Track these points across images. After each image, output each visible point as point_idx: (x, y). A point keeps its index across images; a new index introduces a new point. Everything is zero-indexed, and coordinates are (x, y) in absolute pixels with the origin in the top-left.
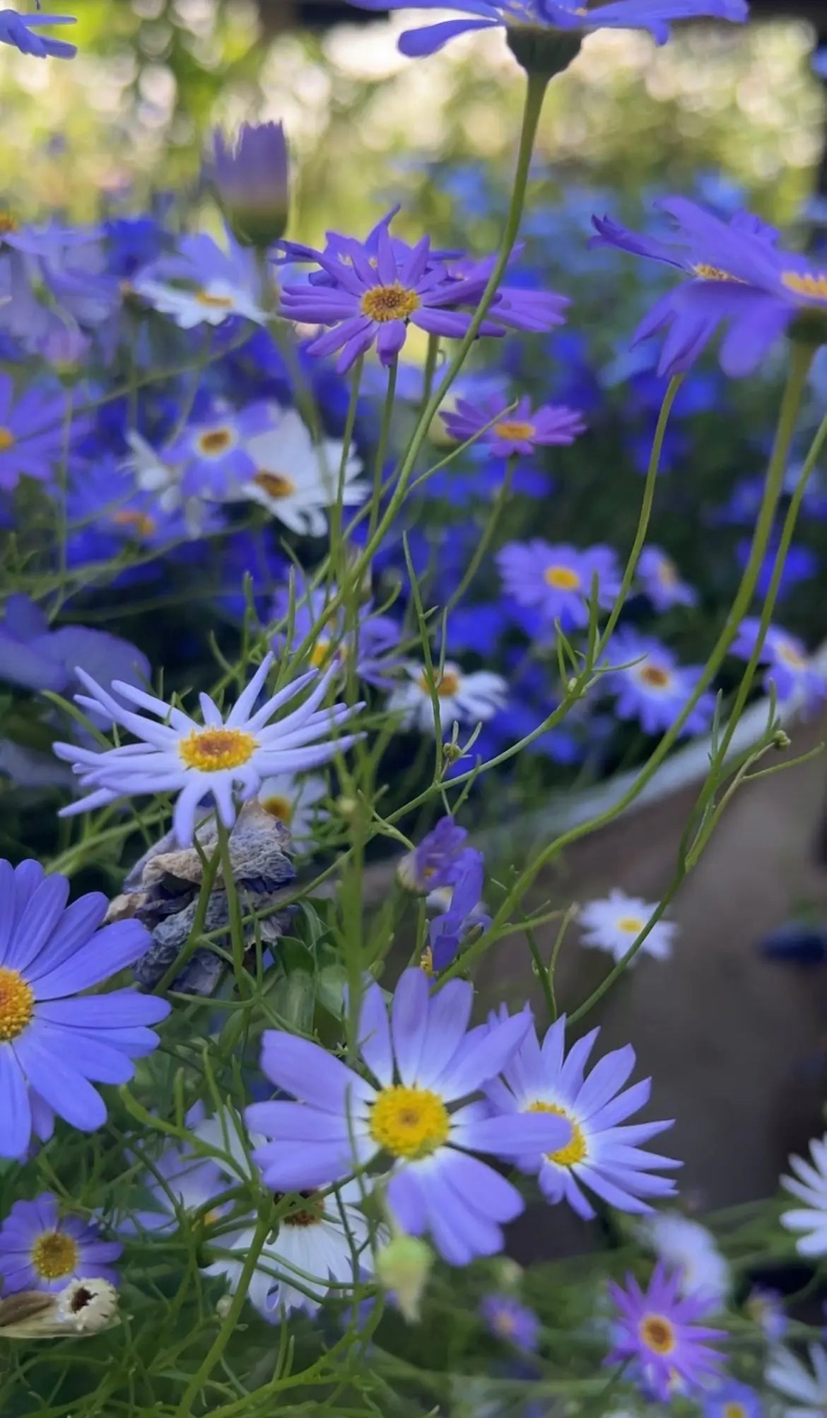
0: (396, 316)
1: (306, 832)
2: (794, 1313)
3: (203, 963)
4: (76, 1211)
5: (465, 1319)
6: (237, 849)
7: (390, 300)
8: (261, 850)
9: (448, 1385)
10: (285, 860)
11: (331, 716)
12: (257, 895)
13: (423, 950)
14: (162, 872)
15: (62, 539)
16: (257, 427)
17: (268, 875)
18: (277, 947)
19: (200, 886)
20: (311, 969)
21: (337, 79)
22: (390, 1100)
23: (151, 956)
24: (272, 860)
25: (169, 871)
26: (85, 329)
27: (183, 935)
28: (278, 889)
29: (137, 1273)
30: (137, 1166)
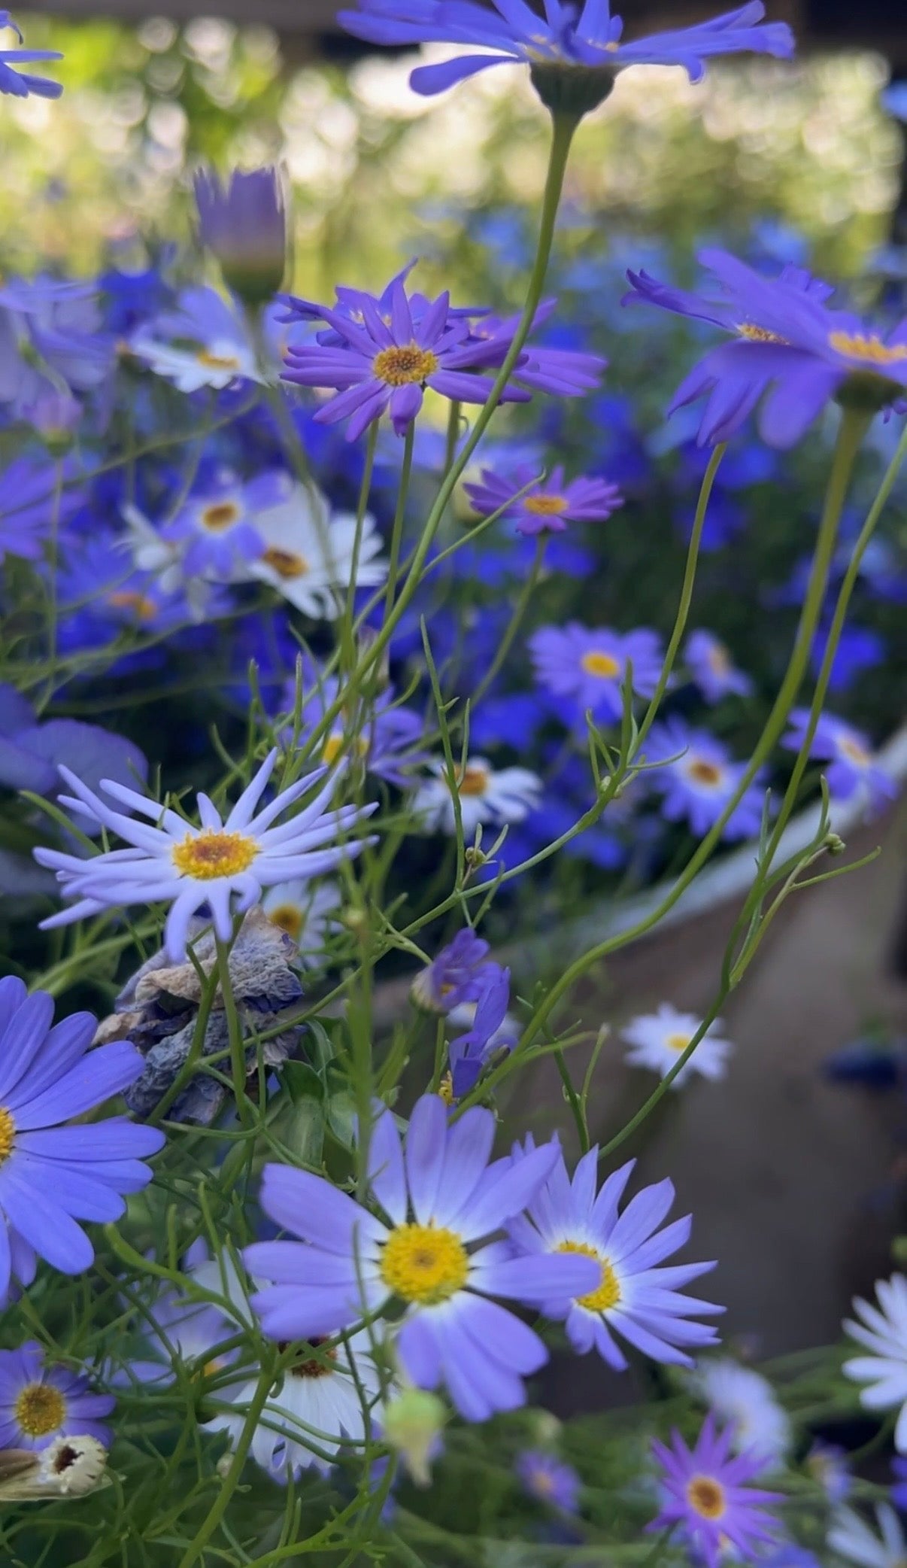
0: (411, 380)
1: (319, 944)
2: (859, 1471)
3: (202, 1089)
4: (66, 1361)
5: (499, 1478)
6: (239, 965)
7: (406, 362)
8: (265, 965)
9: (480, 1550)
10: (291, 976)
11: (338, 819)
12: (261, 1015)
13: (443, 1076)
14: (158, 989)
15: (51, 625)
16: (266, 500)
17: (271, 992)
18: (282, 1072)
19: (198, 1004)
20: (319, 1095)
21: (364, 118)
22: (405, 1240)
23: (146, 1082)
24: (278, 976)
25: (164, 989)
26: (79, 393)
27: (179, 1058)
28: (283, 1008)
29: (131, 1429)
30: (131, 1312)
